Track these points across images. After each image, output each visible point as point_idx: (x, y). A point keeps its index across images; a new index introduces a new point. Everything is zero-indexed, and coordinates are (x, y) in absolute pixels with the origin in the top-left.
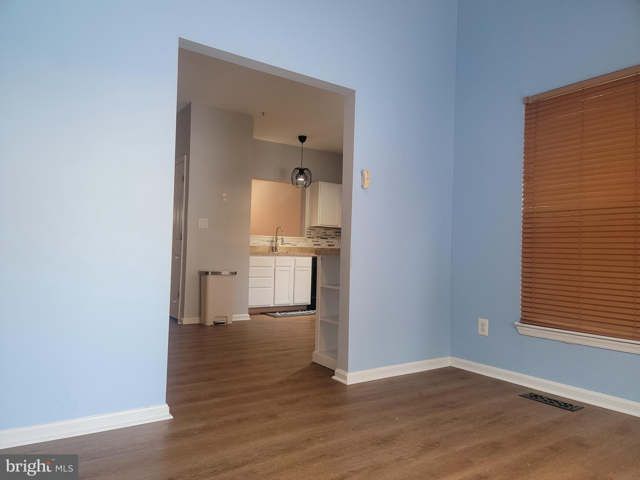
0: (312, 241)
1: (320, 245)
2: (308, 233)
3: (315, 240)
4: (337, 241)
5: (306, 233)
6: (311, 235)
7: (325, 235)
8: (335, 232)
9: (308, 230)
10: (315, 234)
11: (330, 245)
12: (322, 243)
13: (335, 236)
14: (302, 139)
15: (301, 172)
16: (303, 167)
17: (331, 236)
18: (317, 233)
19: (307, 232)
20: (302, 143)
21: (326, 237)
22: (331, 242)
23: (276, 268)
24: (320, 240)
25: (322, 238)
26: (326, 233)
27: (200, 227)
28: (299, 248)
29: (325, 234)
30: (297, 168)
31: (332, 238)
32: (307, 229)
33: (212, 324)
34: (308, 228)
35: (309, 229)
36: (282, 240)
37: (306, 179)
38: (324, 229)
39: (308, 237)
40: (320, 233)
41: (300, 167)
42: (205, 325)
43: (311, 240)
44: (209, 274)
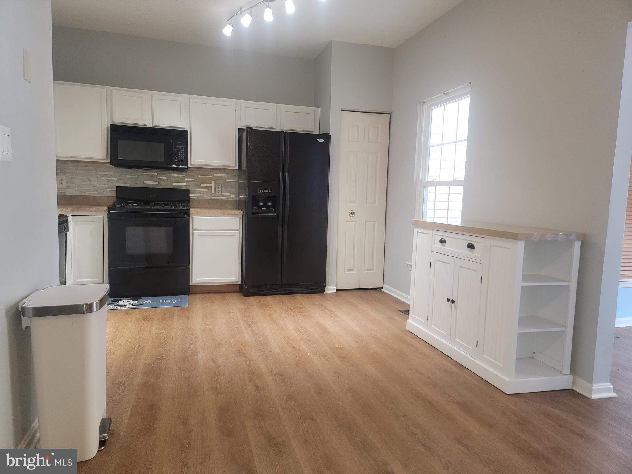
33: (97, 447)
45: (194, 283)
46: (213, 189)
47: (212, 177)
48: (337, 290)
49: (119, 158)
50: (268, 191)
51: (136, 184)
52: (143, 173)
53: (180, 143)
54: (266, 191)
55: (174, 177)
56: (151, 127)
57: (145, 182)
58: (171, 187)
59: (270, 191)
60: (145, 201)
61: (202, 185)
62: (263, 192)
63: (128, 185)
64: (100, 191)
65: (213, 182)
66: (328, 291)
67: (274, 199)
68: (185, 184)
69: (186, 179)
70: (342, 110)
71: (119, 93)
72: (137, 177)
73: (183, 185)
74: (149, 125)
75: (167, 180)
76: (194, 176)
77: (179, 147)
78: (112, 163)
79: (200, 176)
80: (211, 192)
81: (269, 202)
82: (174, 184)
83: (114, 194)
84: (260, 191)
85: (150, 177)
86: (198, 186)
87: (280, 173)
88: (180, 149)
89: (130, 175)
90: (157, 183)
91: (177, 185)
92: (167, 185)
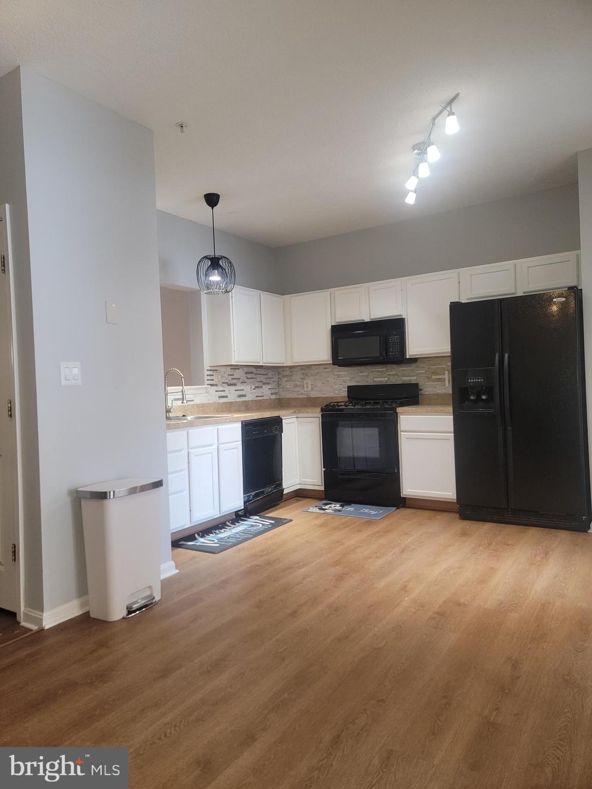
0: (216, 391)
1: (227, 397)
2: (209, 378)
3: (220, 388)
4: (250, 387)
5: (206, 378)
6: (213, 380)
7: (232, 379)
8: (246, 373)
9: (209, 373)
10: (220, 376)
11: (240, 396)
12: (230, 393)
13: (246, 380)
14: (212, 200)
15: (215, 263)
16: (218, 254)
17: (241, 381)
18: (222, 377)
19: (207, 375)
20: (213, 209)
21: (234, 381)
22: (241, 390)
23: (191, 450)
24: (227, 388)
25: (229, 385)
26: (233, 375)
27: (63, 382)
28: (198, 405)
29: (233, 377)
30: (206, 257)
31: (242, 382)
32: (207, 370)
33: (124, 613)
34: (209, 368)
35: (210, 370)
36: (183, 393)
37: (225, 278)
38: (231, 369)
39: (212, 385)
40: (226, 375)
41: (211, 253)
42: (107, 622)
43: (215, 388)
44: (110, 498)
45: (405, 495)
46: (446, 381)
47: (445, 366)
49: (339, 358)
50: (480, 380)
51: (367, 382)
52: (373, 370)
53: (395, 333)
54: (477, 380)
55: (403, 370)
56: (369, 320)
57: (375, 379)
58: (401, 383)
59: (482, 380)
60: (375, 400)
61: (434, 377)
62: (473, 382)
63: (359, 384)
64: (336, 392)
65: (445, 372)
67: (489, 391)
68: (415, 378)
69: (416, 372)
71: (340, 292)
72: (367, 374)
73: (413, 379)
74: (367, 320)
75: (396, 375)
76: (424, 367)
77: (393, 338)
78: (334, 364)
79: (431, 367)
80: (445, 385)
81: (484, 394)
82: (403, 378)
83: (346, 394)
84: (469, 381)
85: (379, 374)
86: (429, 378)
87: (497, 355)
88: (394, 340)
89: (361, 373)
90: (387, 379)
91: (406, 379)
92: (396, 381)
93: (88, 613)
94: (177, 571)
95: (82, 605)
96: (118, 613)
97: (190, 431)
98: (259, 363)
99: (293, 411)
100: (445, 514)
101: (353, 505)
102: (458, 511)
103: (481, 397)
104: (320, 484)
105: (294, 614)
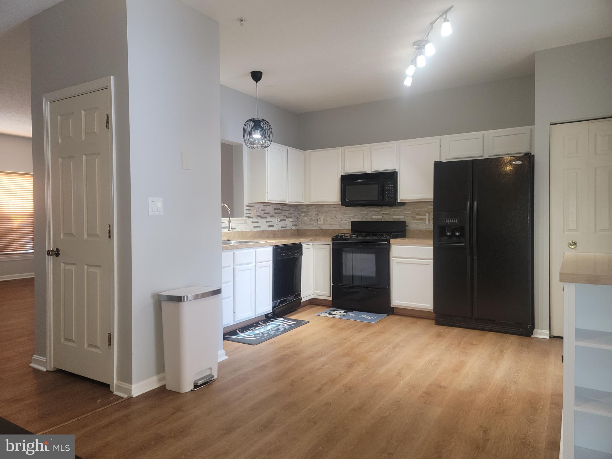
0: (252, 222)
1: (260, 227)
2: (247, 212)
3: (255, 220)
4: (277, 220)
5: (245, 212)
6: (250, 213)
7: (264, 213)
8: (275, 209)
9: (248, 208)
10: (255, 211)
11: (269, 226)
12: (262, 224)
13: (274, 214)
14: (257, 76)
15: (257, 124)
16: (260, 118)
17: (270, 215)
18: (257, 211)
19: (246, 210)
20: (257, 83)
21: (266, 215)
22: (270, 222)
23: (236, 267)
24: (260, 220)
25: (262, 218)
26: (265, 210)
27: (150, 213)
28: (238, 232)
29: (265, 212)
30: (251, 120)
31: (271, 216)
32: (246, 206)
33: (192, 387)
34: (247, 205)
35: (248, 206)
36: (229, 223)
37: (264, 135)
38: (264, 205)
39: (249, 217)
40: (260, 210)
41: (255, 117)
42: (180, 393)
43: (251, 220)
44: (184, 301)
45: (394, 305)
46: (427, 221)
47: (426, 209)
48: (550, 337)
49: (347, 200)
50: (455, 221)
51: (366, 219)
52: (371, 210)
53: (390, 182)
54: (453, 221)
55: (394, 211)
56: (370, 172)
57: (373, 217)
58: (392, 220)
59: (457, 221)
60: (374, 233)
61: (417, 217)
62: (450, 222)
63: (360, 220)
64: (342, 226)
65: (427, 214)
66: (537, 335)
67: (462, 229)
68: (403, 217)
69: (404, 213)
70: (551, 124)
71: (349, 150)
72: (366, 213)
73: (402, 218)
74: (369, 172)
75: (389, 214)
76: (410, 209)
77: (388, 186)
78: (342, 204)
79: (416, 209)
80: (426, 223)
81: (457, 231)
82: (394, 217)
83: (350, 228)
84: (447, 221)
85: (376, 213)
86: (414, 218)
87: (469, 203)
88: (389, 188)
89: (362, 212)
90: (381, 217)
91: (396, 218)
92: (389, 219)
93: (164, 387)
94: (227, 357)
95: (160, 380)
96: (187, 387)
97: (236, 252)
98: (285, 202)
99: (310, 239)
100: (424, 320)
101: (353, 311)
102: (434, 318)
103: (455, 233)
104: (329, 295)
105: (319, 391)
